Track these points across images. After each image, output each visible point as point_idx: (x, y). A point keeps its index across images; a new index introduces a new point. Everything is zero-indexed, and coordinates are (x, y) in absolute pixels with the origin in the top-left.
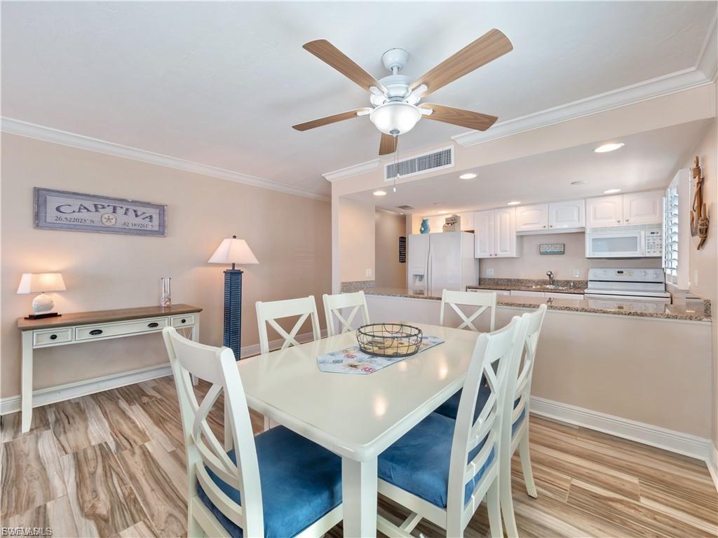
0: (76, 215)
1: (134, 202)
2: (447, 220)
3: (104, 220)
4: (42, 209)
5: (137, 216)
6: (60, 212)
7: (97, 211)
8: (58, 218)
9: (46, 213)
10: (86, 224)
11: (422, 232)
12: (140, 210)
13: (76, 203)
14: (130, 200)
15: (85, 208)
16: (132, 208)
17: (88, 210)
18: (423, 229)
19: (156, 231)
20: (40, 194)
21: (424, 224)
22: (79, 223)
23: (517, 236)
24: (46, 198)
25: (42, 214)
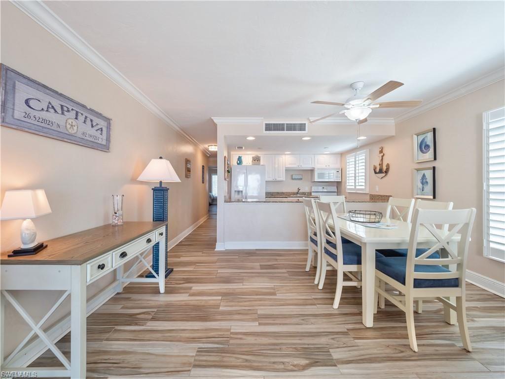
0: (44, 115)
1: (92, 111)
2: (253, 158)
3: (69, 126)
4: (10, 97)
5: (92, 126)
6: (30, 107)
7: (63, 113)
8: (27, 116)
9: (14, 105)
10: (52, 128)
11: (238, 164)
12: (96, 120)
13: (46, 99)
14: (88, 108)
15: (53, 107)
16: (90, 117)
17: (56, 111)
18: (239, 162)
19: (104, 145)
20: (8, 76)
21: (240, 159)
22: (46, 126)
23: (286, 170)
24: (15, 83)
25: (9, 105)
